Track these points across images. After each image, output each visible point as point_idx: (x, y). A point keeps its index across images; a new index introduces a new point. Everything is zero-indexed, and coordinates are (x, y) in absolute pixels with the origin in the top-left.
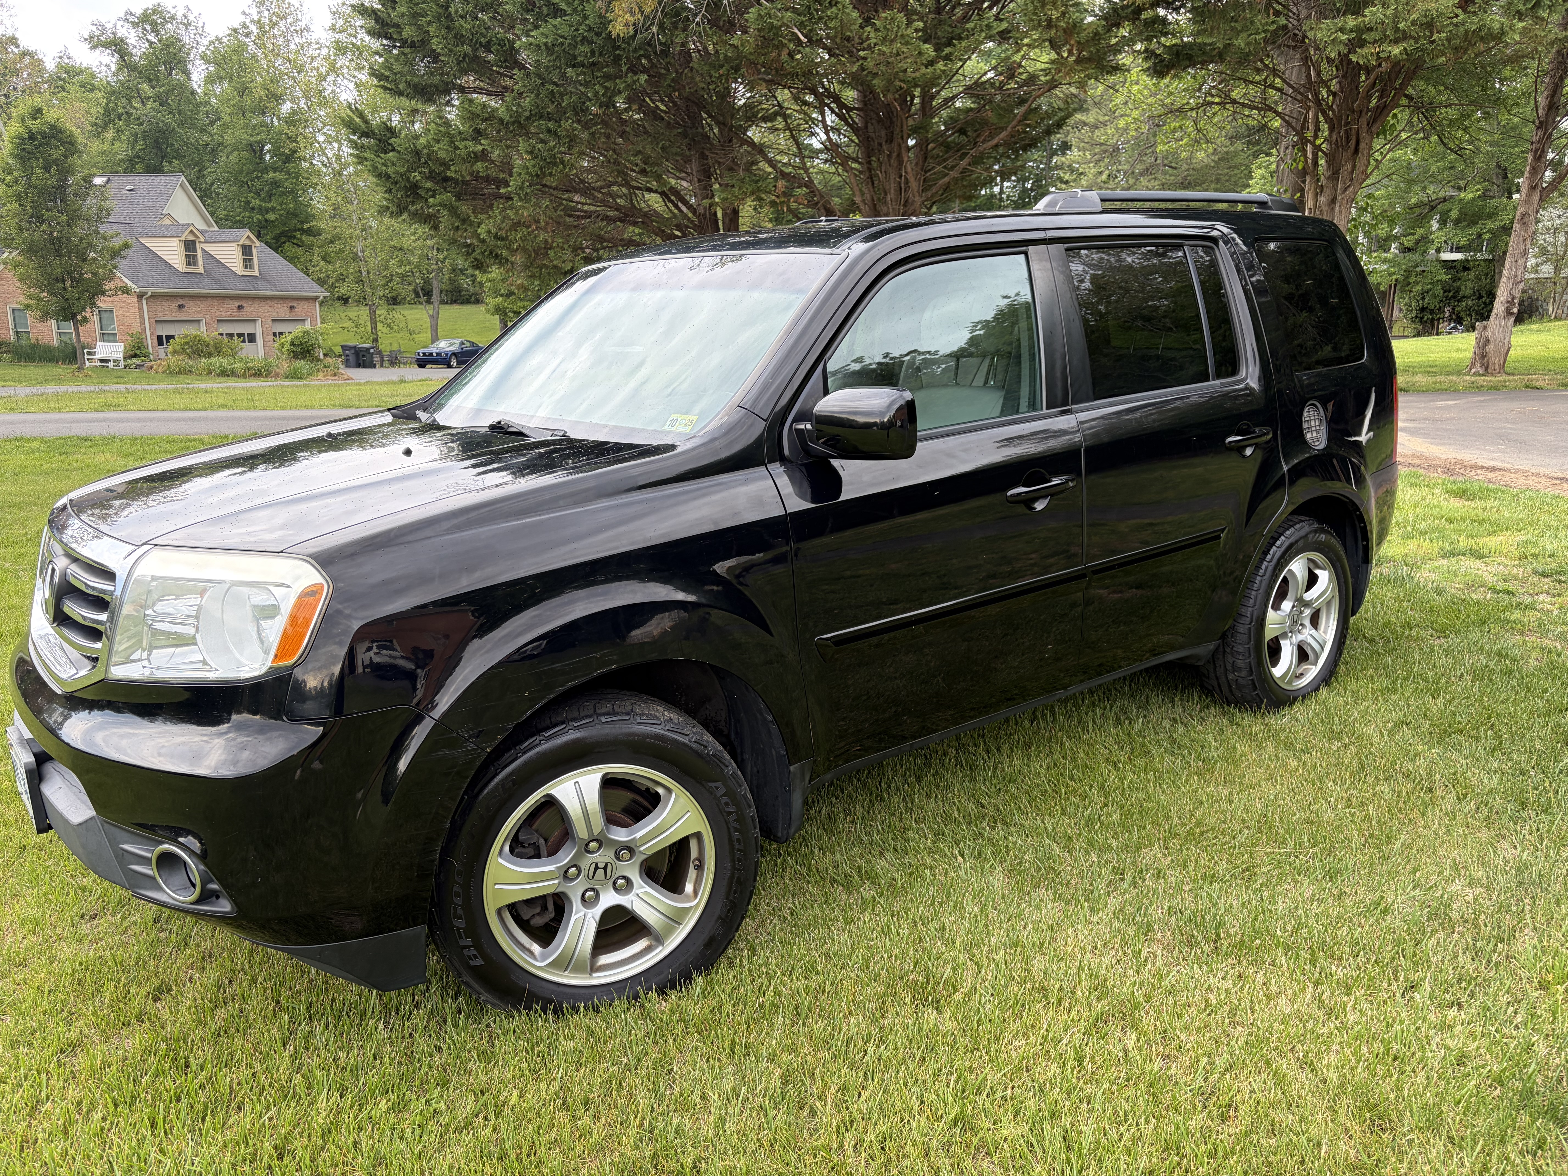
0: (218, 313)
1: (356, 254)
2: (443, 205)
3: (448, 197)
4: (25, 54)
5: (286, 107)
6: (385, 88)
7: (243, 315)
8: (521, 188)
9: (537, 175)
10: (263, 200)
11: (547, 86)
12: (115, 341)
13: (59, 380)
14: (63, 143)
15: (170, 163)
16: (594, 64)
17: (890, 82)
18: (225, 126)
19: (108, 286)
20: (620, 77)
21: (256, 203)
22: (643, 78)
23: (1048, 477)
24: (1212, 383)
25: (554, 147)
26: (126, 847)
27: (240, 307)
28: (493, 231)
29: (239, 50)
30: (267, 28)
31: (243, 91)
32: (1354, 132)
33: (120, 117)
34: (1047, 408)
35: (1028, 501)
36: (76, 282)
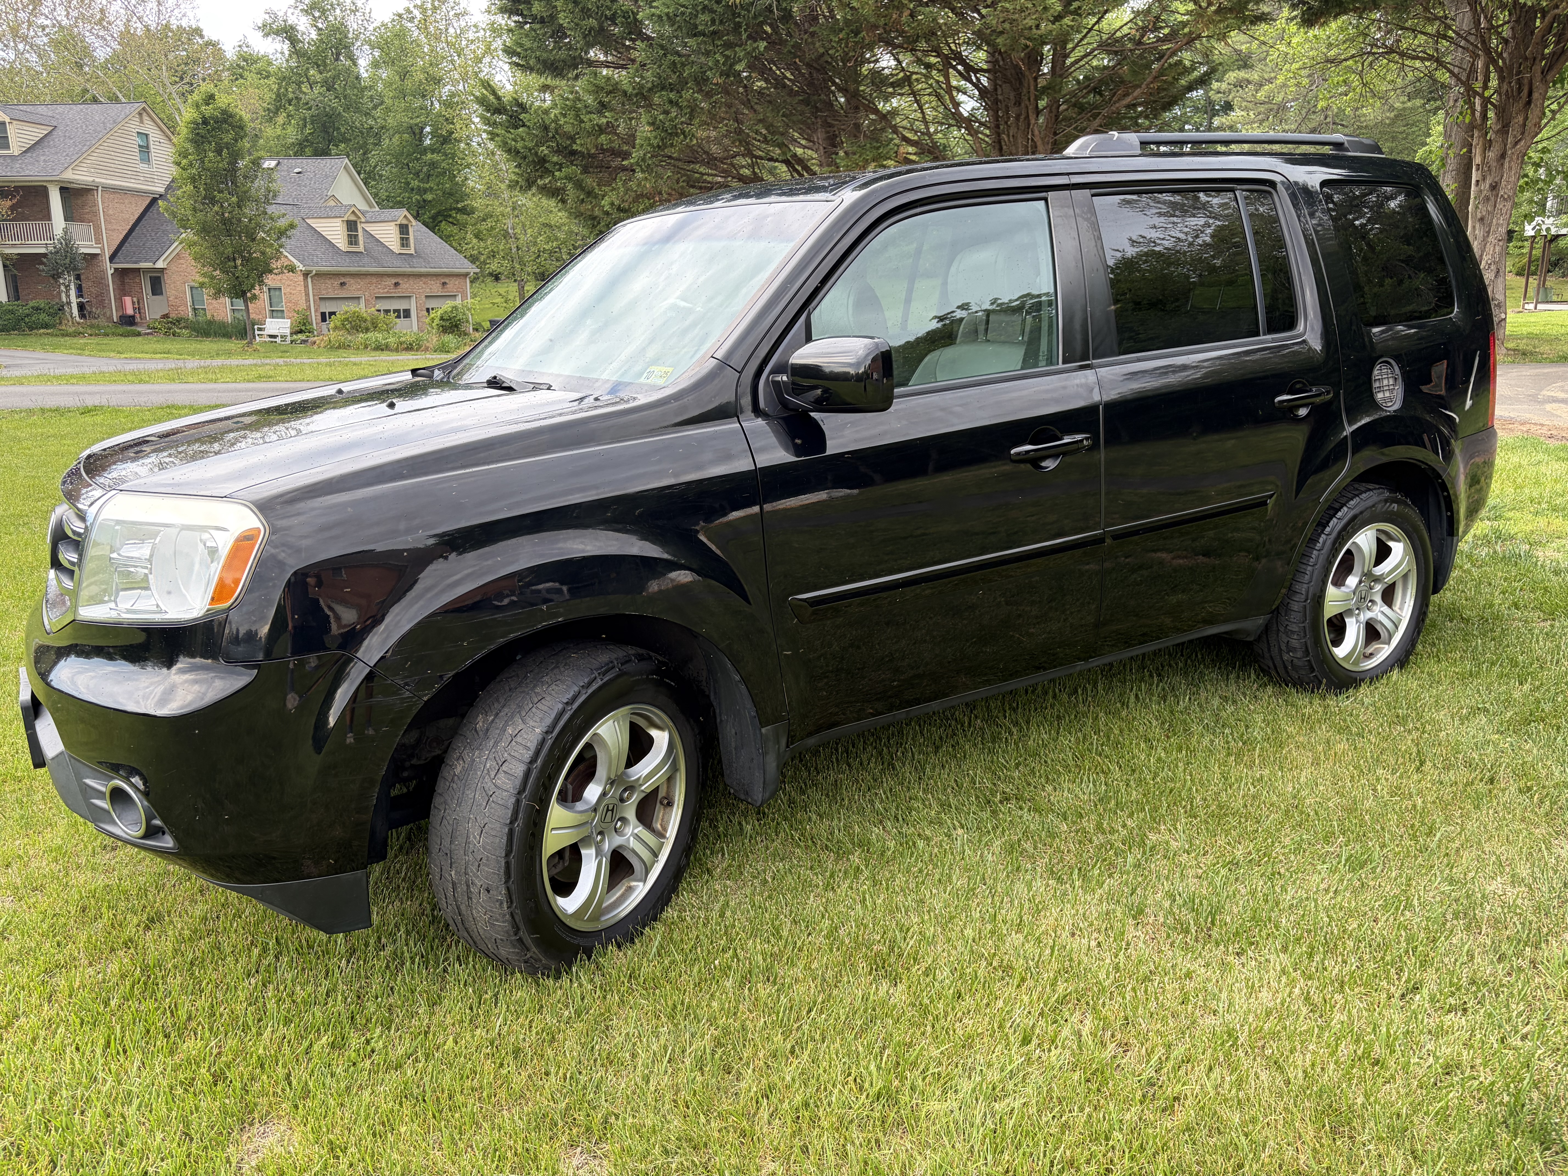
0: (377, 290)
1: (507, 231)
2: (569, 178)
3: (574, 170)
4: (209, 43)
5: (446, 90)
6: (517, 65)
7: (399, 292)
8: (644, 160)
9: (659, 147)
10: (421, 181)
11: (669, 57)
12: (283, 318)
13: (229, 354)
14: (233, 127)
15: (337, 146)
16: (714, 33)
17: (1015, 40)
18: (388, 110)
19: (274, 265)
20: (740, 46)
21: (415, 183)
22: (763, 45)
23: (1059, 435)
24: (1261, 338)
25: (676, 117)
26: (88, 781)
27: (397, 284)
28: (617, 203)
29: (401, 34)
30: (430, 12)
31: (404, 74)
32: (1526, 81)
33: (290, 102)
34: (1064, 363)
35: (1034, 460)
36: (247, 260)
